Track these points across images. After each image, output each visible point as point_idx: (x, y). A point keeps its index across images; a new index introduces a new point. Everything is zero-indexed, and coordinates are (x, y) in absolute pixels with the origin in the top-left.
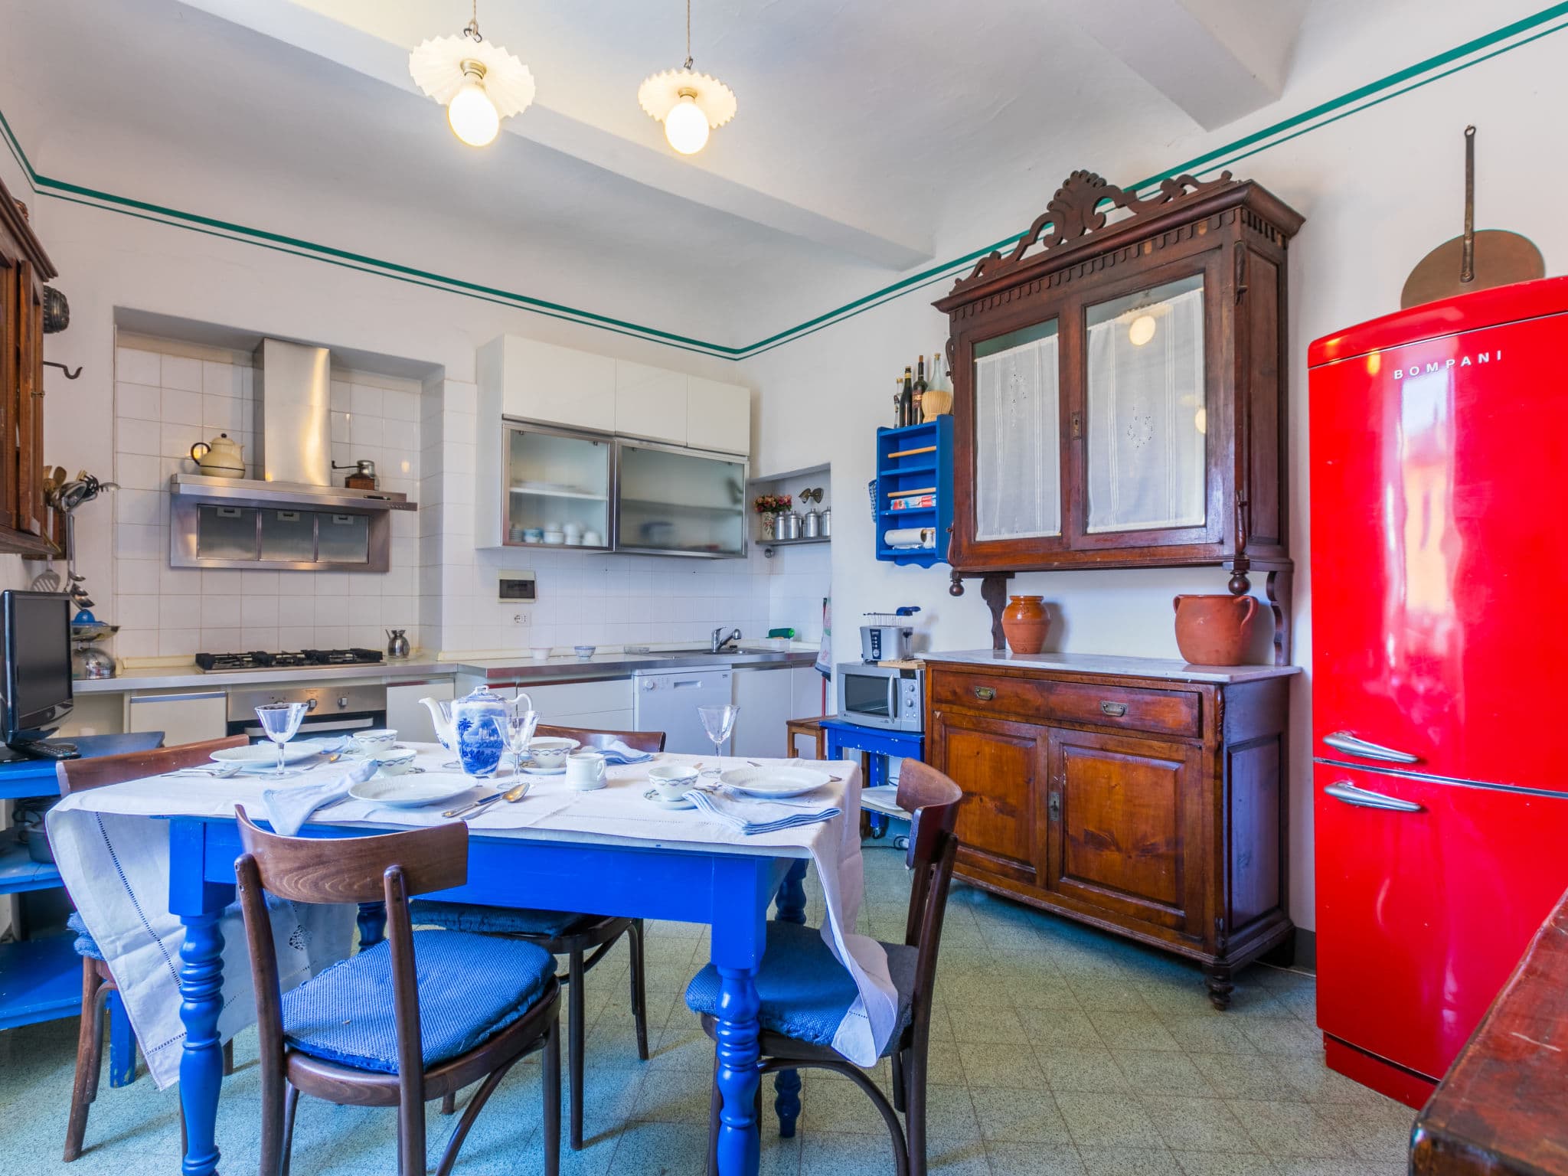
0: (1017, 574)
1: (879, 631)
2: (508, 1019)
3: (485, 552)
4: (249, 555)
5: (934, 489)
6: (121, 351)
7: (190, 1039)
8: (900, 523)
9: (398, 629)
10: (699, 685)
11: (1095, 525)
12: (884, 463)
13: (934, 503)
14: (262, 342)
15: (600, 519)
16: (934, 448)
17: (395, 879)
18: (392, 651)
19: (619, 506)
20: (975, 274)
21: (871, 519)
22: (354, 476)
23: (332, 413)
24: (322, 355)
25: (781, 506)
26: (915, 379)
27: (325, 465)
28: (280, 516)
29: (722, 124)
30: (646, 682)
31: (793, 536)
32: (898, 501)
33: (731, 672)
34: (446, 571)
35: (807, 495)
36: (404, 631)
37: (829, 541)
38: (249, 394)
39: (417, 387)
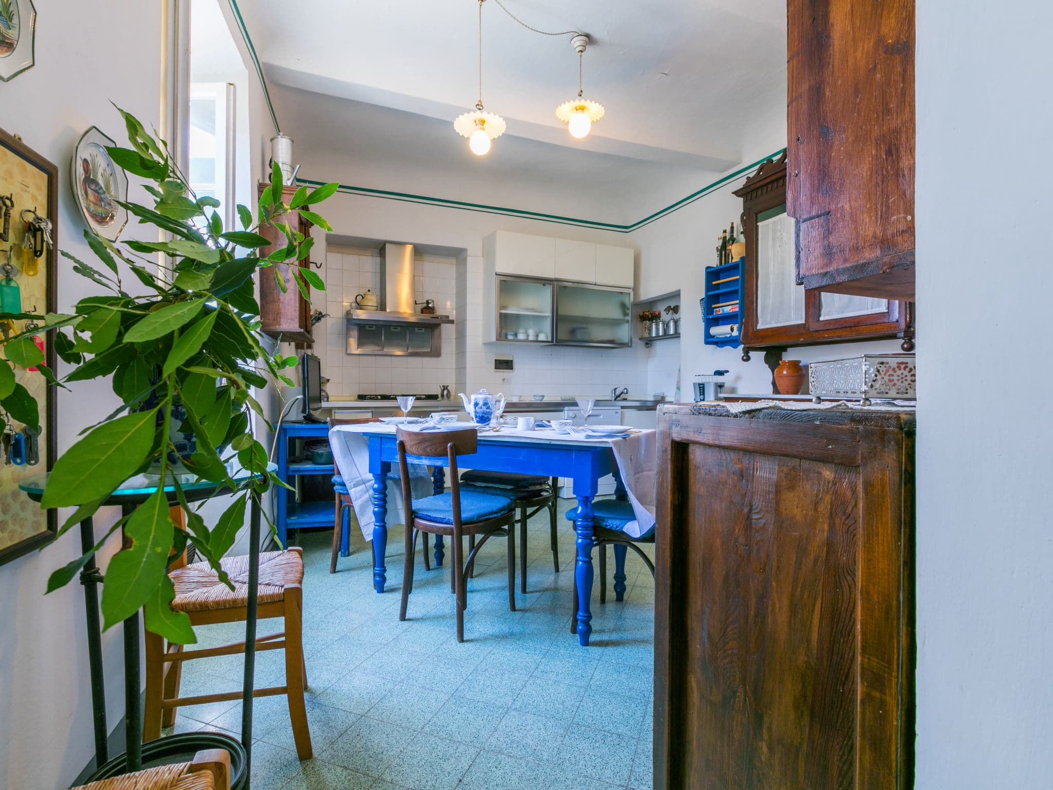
0: (788, 349)
1: (703, 384)
2: (493, 516)
3: (487, 344)
4: (378, 348)
5: (737, 302)
6: (328, 254)
7: (376, 522)
8: (720, 322)
9: (445, 385)
10: (601, 417)
11: (824, 316)
12: (709, 287)
13: (737, 310)
14: (385, 245)
15: (547, 326)
16: (738, 277)
17: (451, 447)
18: (443, 396)
19: (558, 319)
20: (758, 173)
21: (702, 320)
22: (425, 308)
23: (416, 277)
24: (409, 249)
25: (655, 317)
26: (728, 236)
27: (411, 301)
28: (392, 329)
29: (599, 119)
30: (571, 414)
31: (661, 334)
32: (718, 309)
33: (620, 411)
34: (468, 355)
35: (668, 309)
36: (448, 386)
37: (679, 337)
38: (378, 270)
39: (454, 261)
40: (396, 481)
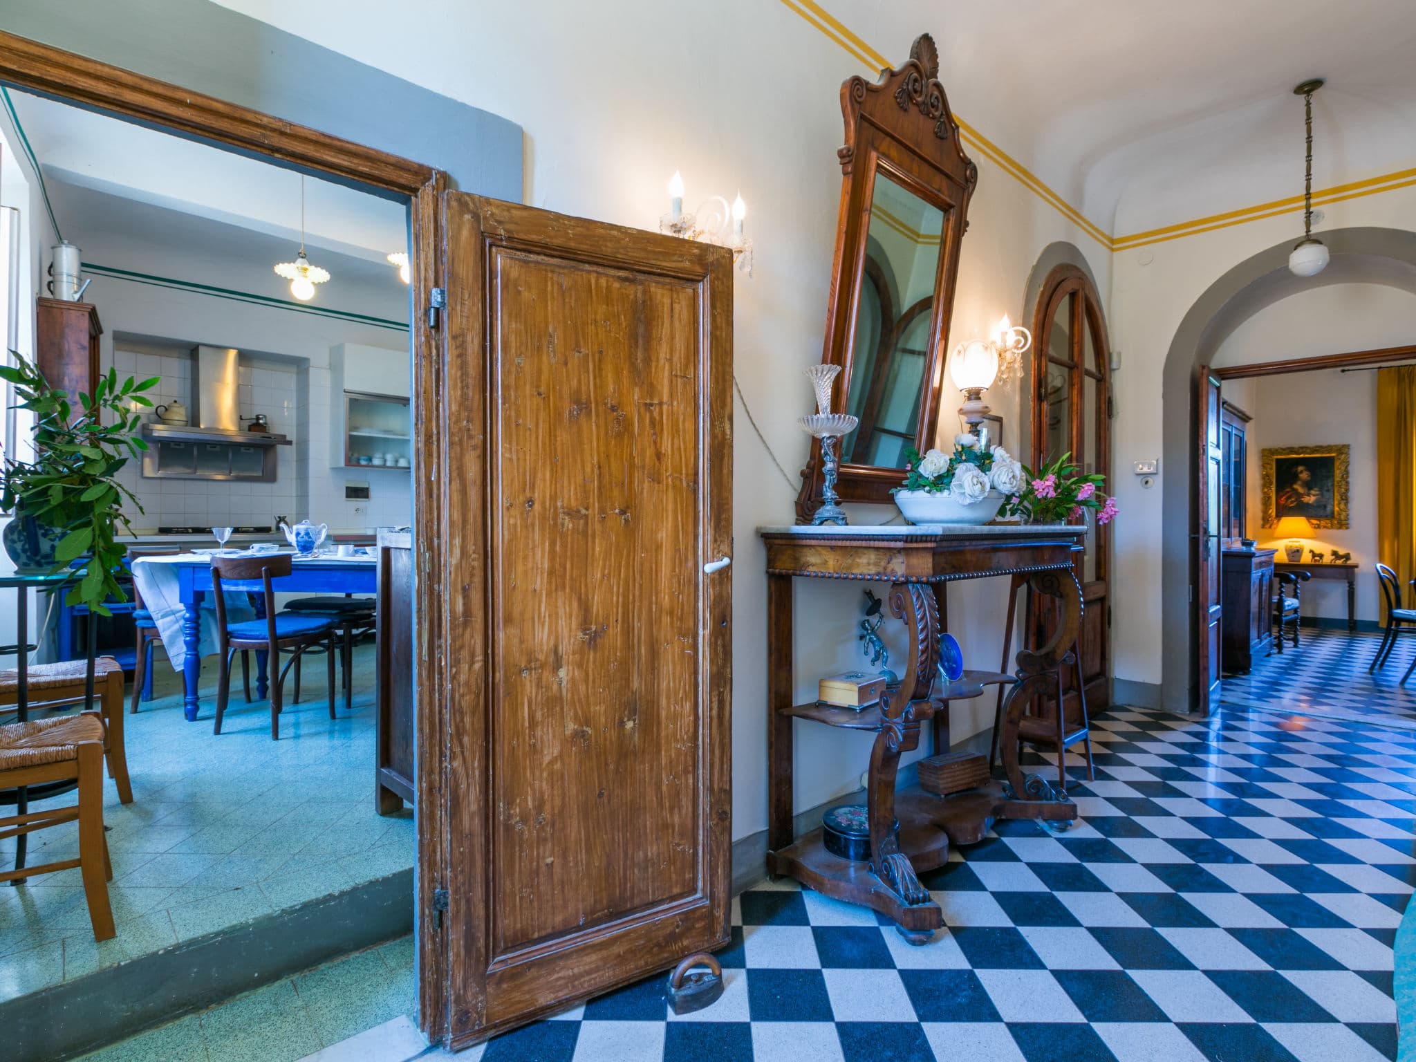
2: (311, 632)
3: (335, 469)
4: (188, 471)
6: (116, 352)
7: (188, 650)
9: (282, 516)
14: (198, 347)
17: (266, 570)
18: (278, 528)
22: (254, 425)
23: (241, 387)
24: (232, 354)
27: (235, 418)
28: (208, 448)
34: (312, 481)
36: (285, 517)
38: (188, 375)
39: (294, 369)
40: (211, 612)
